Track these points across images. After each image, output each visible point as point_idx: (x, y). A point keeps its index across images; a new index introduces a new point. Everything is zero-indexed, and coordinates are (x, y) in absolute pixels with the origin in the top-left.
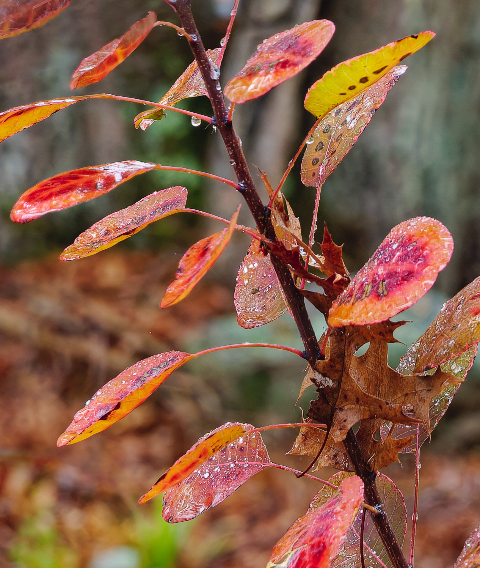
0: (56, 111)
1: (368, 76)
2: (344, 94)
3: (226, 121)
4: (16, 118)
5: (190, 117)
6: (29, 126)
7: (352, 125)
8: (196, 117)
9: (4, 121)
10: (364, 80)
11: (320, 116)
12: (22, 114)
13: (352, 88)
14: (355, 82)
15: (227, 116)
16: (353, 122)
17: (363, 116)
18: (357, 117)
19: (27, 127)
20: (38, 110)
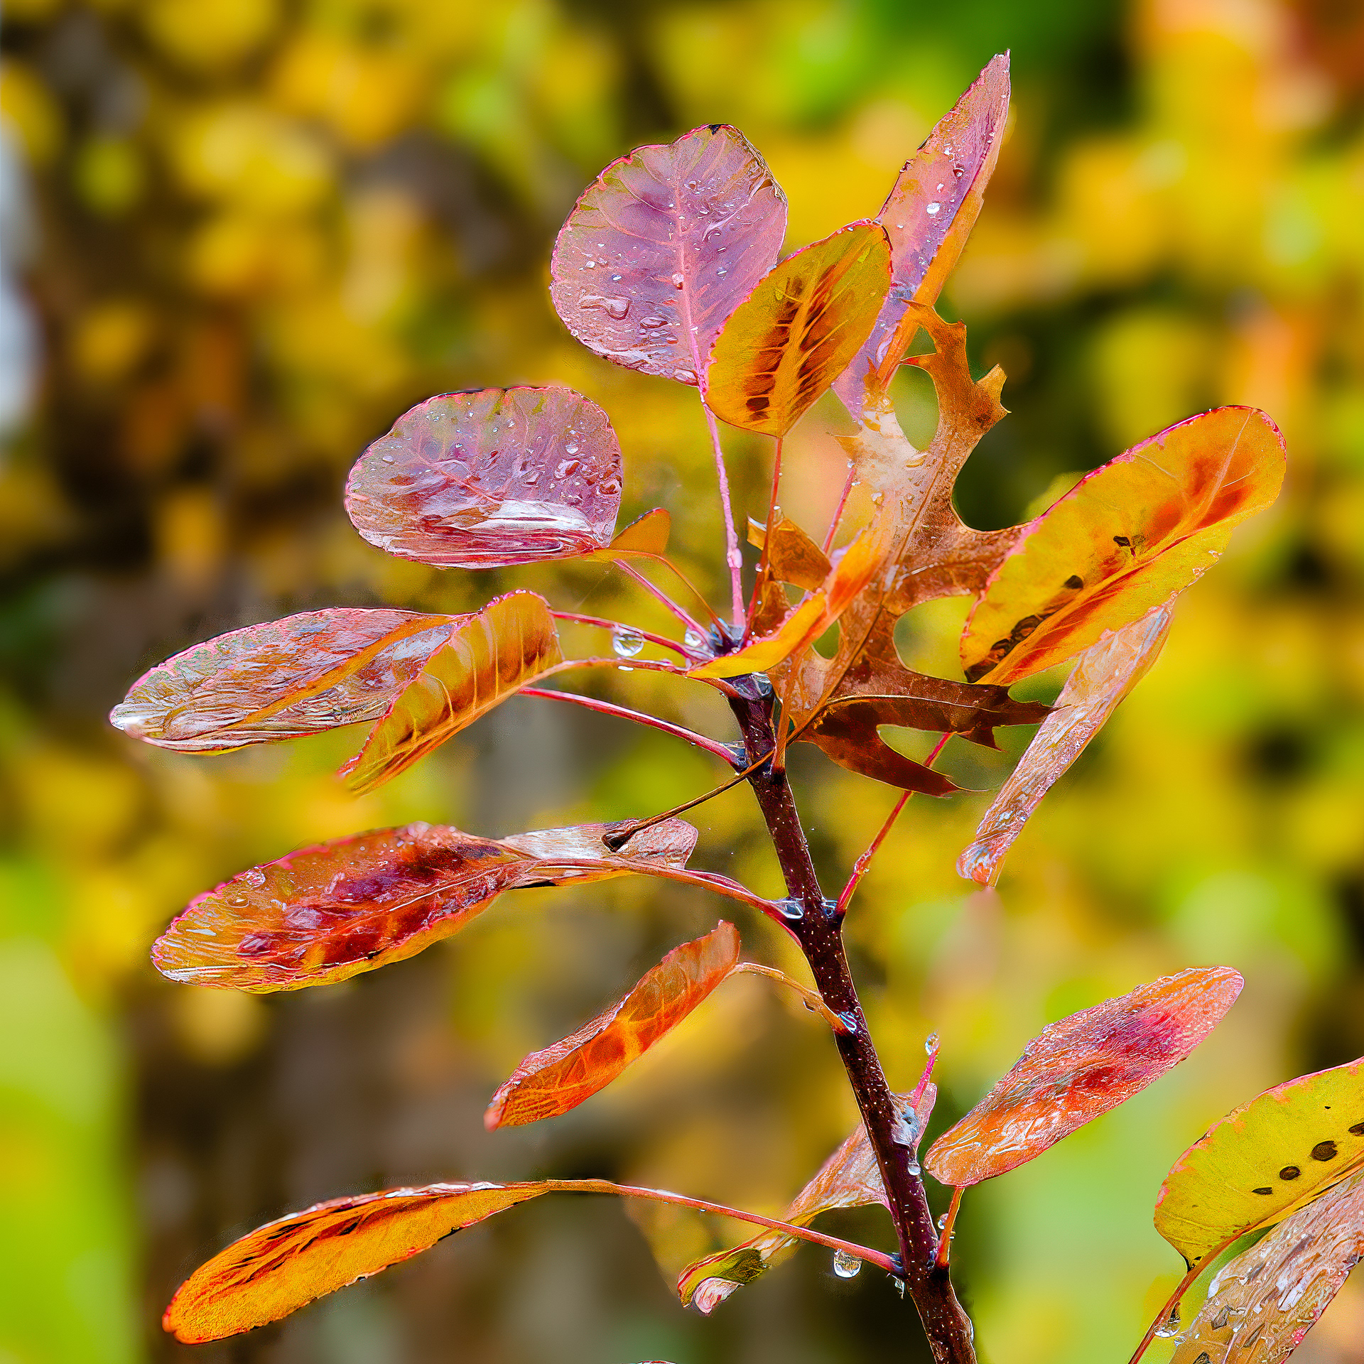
0: (453, 1232)
1: (1336, 1140)
2: (1267, 1191)
3: (931, 1264)
4: (336, 1243)
5: (830, 1251)
6: (373, 1274)
7: (1293, 1298)
8: (846, 1250)
9: (302, 1250)
10: (1325, 1151)
11: (1198, 1258)
12: (354, 1232)
13: (1290, 1174)
14: (1300, 1156)
15: (935, 1250)
16: (1294, 1292)
17: (1323, 1273)
18: (1308, 1276)
19: (366, 1275)
20: (398, 1225)
